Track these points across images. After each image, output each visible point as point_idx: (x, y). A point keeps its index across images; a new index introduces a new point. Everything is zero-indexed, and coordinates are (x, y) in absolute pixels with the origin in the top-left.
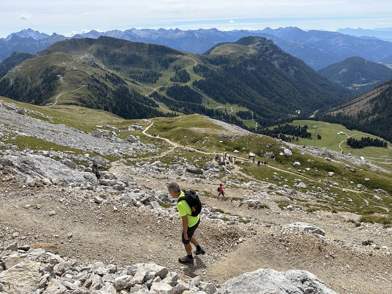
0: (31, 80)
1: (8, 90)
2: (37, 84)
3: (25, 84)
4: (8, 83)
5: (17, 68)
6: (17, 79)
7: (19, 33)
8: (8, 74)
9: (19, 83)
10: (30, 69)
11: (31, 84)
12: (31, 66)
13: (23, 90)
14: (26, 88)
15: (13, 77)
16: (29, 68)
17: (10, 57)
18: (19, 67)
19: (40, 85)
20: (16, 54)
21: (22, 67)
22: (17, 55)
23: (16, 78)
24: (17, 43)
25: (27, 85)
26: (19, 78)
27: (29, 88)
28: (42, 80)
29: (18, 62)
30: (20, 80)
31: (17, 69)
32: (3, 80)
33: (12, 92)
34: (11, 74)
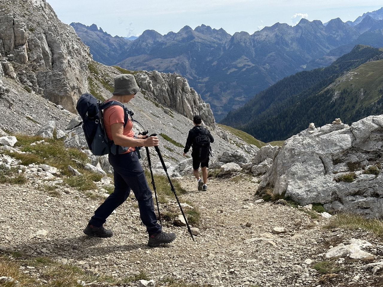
0: (364, 95)
1: (328, 107)
2: (372, 103)
3: (354, 100)
4: (332, 96)
5: (350, 75)
6: (344, 92)
7: (376, 13)
8: (335, 83)
9: (346, 98)
10: (367, 78)
11: (362, 101)
12: (370, 73)
13: (348, 109)
14: (354, 107)
15: (340, 88)
16: (367, 76)
17: (348, 54)
18: (353, 74)
19: (374, 106)
20: (359, 48)
21: (357, 74)
22: (360, 50)
23: (344, 90)
24: (368, 29)
25: (357, 102)
26: (348, 90)
27: (358, 107)
28: (380, 96)
29: (357, 61)
30: (349, 94)
31: (349, 77)
32: (325, 92)
33: (332, 111)
34: (338, 84)
